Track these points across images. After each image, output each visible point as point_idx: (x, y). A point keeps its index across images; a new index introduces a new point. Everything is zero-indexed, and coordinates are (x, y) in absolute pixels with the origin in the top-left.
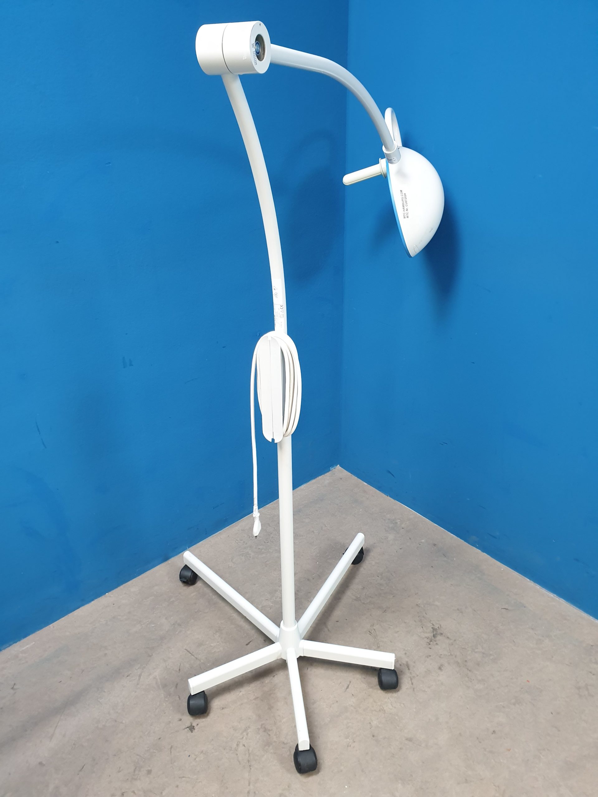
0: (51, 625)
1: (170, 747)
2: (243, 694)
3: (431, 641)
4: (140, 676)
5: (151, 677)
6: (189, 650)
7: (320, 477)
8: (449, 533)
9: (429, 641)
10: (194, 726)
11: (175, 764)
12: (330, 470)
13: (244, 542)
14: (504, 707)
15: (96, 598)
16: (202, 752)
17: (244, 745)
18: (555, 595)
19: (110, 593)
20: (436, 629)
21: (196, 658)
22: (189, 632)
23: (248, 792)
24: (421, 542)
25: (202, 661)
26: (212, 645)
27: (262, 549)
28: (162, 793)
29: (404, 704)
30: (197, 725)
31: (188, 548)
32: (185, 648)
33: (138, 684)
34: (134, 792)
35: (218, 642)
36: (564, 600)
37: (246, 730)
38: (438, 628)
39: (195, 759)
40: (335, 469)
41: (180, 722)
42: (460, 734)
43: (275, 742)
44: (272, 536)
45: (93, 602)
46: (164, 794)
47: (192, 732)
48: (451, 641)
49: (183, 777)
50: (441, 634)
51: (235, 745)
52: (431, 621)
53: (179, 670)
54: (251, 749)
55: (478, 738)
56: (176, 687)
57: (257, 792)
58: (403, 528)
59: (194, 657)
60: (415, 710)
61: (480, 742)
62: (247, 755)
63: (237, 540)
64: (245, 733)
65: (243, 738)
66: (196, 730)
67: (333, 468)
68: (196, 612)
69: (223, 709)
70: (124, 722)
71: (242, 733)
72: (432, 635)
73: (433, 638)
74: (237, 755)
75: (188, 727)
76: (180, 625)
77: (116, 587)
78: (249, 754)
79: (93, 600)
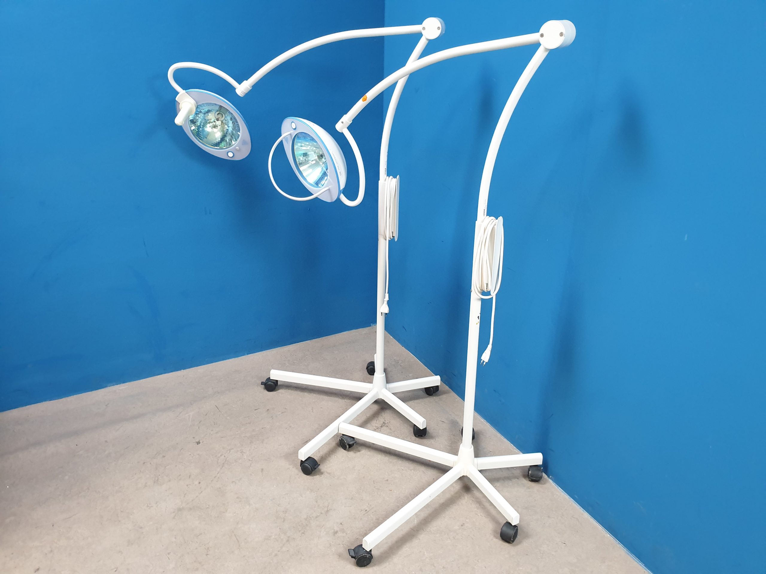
0: (141, 380)
1: (181, 448)
2: (238, 433)
3: (377, 429)
4: (180, 413)
5: (187, 415)
6: (217, 406)
7: (361, 329)
8: (433, 373)
9: (376, 429)
10: (200, 442)
11: (180, 456)
12: (370, 326)
13: (286, 357)
14: (403, 470)
15: (174, 371)
16: (199, 454)
17: (225, 457)
18: (485, 421)
19: (184, 370)
20: (386, 423)
21: (220, 411)
22: (222, 397)
23: (215, 477)
24: (409, 376)
25: (222, 413)
26: (233, 406)
27: (295, 363)
28: (166, 467)
29: (337, 456)
30: (203, 442)
31: (247, 355)
32: (215, 404)
33: (177, 417)
34: (151, 463)
35: (238, 405)
36: (489, 425)
37: (230, 450)
38: (388, 423)
39: (193, 457)
40: (375, 325)
41: (193, 439)
42: (364, 477)
43: (245, 458)
44: (307, 356)
45: (171, 373)
46: (167, 467)
47: (198, 444)
48: (391, 431)
49: (182, 463)
50: (387, 426)
51: (219, 455)
52: (385, 418)
53: (206, 415)
54: (227, 459)
55: (374, 481)
56: (200, 422)
57: (220, 478)
58: (401, 366)
59: (219, 409)
60: (342, 460)
61: (374, 483)
62: (224, 461)
63: (282, 356)
64: (228, 451)
65: (226, 453)
66: (200, 444)
67: (374, 325)
68: (232, 388)
69: (222, 437)
70: (161, 432)
71: (227, 450)
72: (381, 426)
73: (380, 427)
74: (218, 459)
75: (196, 442)
76: (219, 393)
77: (190, 368)
78: (226, 461)
79: (172, 372)
